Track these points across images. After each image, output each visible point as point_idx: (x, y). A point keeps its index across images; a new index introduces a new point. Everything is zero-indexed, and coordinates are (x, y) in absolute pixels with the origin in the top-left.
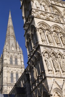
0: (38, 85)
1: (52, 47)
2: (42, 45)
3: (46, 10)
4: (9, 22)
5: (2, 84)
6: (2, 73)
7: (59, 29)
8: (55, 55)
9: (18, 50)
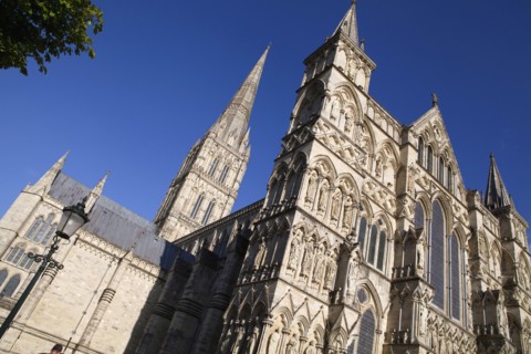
0: (255, 283)
1: (318, 221)
2: (301, 210)
3: (346, 129)
4: (254, 71)
5: (170, 209)
6: (181, 185)
7: (352, 186)
8: (315, 241)
9: (242, 150)
